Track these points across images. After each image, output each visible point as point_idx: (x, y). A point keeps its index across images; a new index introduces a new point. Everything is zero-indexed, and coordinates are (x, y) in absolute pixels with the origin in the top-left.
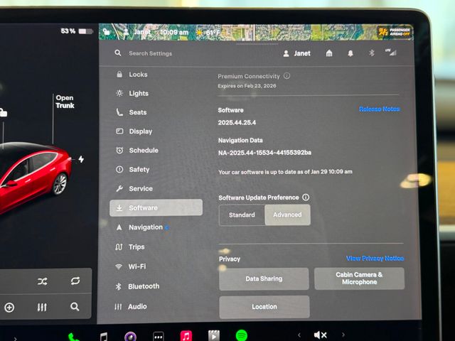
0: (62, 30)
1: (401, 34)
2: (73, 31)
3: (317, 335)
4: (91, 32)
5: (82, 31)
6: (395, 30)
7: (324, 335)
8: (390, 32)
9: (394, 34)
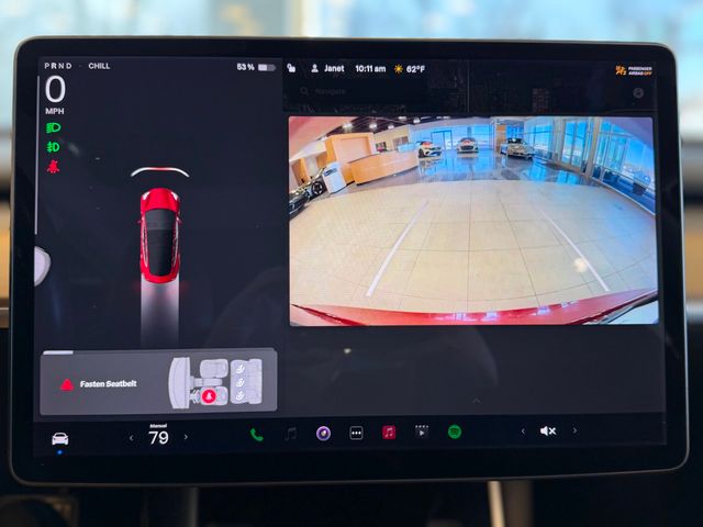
0: (239, 65)
1: (642, 74)
2: (251, 67)
3: (544, 431)
4: (273, 68)
5: (263, 68)
6: (635, 68)
7: (553, 431)
8: (628, 71)
9: (633, 73)
